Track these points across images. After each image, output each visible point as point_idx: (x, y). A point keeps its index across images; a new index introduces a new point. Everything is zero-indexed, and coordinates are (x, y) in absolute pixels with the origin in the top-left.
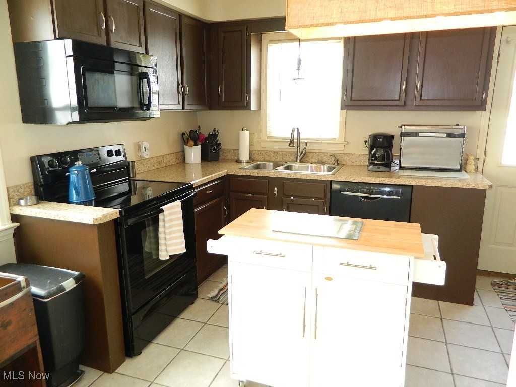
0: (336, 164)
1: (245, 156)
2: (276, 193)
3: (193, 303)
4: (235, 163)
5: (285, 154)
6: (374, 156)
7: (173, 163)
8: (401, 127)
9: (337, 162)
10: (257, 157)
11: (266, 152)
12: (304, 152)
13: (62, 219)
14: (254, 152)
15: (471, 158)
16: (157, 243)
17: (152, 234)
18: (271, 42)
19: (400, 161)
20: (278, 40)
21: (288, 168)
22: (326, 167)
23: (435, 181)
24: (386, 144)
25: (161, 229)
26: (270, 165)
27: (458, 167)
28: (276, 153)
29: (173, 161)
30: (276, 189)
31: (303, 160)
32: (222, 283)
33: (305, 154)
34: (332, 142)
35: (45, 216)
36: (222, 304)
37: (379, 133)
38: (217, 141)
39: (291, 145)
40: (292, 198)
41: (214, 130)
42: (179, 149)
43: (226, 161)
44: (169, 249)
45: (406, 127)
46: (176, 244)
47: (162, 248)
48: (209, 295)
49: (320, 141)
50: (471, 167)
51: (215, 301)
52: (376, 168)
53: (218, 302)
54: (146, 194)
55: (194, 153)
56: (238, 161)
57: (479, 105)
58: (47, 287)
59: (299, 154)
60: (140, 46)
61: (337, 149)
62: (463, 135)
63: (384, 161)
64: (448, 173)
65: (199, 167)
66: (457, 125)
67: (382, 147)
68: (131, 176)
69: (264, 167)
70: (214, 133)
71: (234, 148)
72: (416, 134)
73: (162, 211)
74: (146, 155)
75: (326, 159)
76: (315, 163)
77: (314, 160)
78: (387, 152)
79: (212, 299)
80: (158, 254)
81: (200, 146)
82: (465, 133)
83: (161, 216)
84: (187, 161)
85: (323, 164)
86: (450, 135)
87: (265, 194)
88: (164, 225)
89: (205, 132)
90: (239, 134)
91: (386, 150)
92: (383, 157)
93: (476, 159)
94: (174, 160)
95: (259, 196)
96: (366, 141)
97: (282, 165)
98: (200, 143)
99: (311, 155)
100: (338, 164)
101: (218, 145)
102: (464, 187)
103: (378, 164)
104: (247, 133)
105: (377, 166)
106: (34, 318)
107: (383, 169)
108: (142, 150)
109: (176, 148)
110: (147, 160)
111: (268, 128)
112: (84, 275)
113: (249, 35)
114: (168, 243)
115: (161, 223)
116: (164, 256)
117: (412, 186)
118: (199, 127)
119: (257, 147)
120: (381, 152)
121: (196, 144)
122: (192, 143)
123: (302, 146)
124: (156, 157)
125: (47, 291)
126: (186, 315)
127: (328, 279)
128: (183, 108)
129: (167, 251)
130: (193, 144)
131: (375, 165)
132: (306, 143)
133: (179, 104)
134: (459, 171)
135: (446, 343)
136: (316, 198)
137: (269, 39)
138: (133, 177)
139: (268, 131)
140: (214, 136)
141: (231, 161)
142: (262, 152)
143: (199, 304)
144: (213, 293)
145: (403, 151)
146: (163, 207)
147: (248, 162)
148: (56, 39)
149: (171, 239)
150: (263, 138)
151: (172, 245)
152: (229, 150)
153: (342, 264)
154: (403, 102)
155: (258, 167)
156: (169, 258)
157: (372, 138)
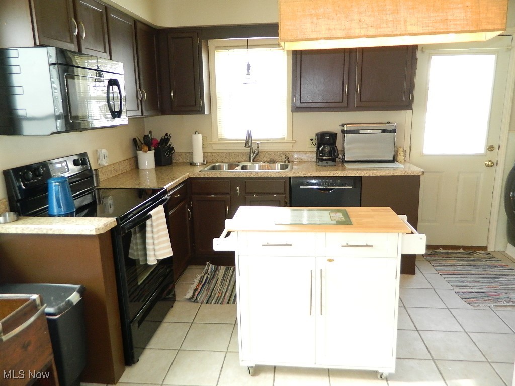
0: (287, 162)
1: (198, 158)
2: (238, 192)
3: (172, 307)
4: (189, 166)
5: (237, 154)
6: (322, 152)
7: (128, 170)
8: (343, 125)
9: (288, 159)
10: (210, 159)
11: (218, 154)
12: (256, 152)
13: (57, 233)
14: (206, 154)
15: (401, 150)
16: (145, 249)
17: (139, 241)
18: (219, 48)
19: (344, 156)
20: (224, 47)
21: (244, 168)
22: (278, 165)
23: (380, 171)
24: (332, 142)
25: (149, 235)
26: (225, 166)
27: (392, 159)
28: (228, 154)
29: (128, 168)
30: (238, 188)
31: (255, 160)
32: (193, 284)
33: (257, 154)
34: (281, 141)
35: (35, 232)
36: (201, 303)
37: (326, 132)
38: (171, 145)
39: (247, 146)
40: (255, 195)
41: (167, 134)
42: (131, 156)
43: (178, 164)
44: (158, 253)
45: (347, 125)
46: (164, 248)
47: (150, 253)
48: (186, 297)
49: (271, 141)
50: (401, 158)
51: (194, 301)
52: (324, 163)
53: (197, 302)
54: (107, 203)
55: (148, 159)
56: (192, 164)
57: (408, 105)
58: (54, 303)
59: (252, 155)
60: (105, 52)
61: (287, 148)
62: (394, 131)
63: (331, 156)
64: (385, 164)
65: (154, 172)
66: (389, 123)
67: (328, 145)
68: (95, 185)
69: (220, 168)
70: (166, 137)
71: (186, 152)
72: (356, 131)
73: (150, 216)
74: (105, 163)
75: (276, 158)
76: (267, 162)
77: (265, 160)
78: (334, 149)
79: (190, 299)
80: (146, 260)
81: (153, 152)
82: (396, 129)
83: (148, 222)
84: (141, 166)
85: (274, 162)
86: (384, 131)
87: (227, 194)
88: (152, 230)
89: (158, 136)
90: (192, 137)
91: (332, 146)
92: (330, 153)
93: (404, 151)
94: (128, 166)
95: (222, 196)
96: (312, 140)
97: (239, 166)
98: (153, 148)
99: (262, 155)
100: (289, 162)
101: (171, 149)
102: (403, 175)
103: (326, 160)
104: (200, 136)
105: (326, 162)
106: (48, 336)
107: (331, 163)
108: (101, 158)
109: (130, 155)
110: (106, 168)
111: (219, 131)
112: (85, 288)
113: (200, 42)
114: (157, 248)
115: (148, 229)
116: (152, 261)
117: (361, 177)
118: (150, 132)
119: (209, 150)
120: (327, 149)
121: (150, 150)
122: (146, 148)
123: (255, 147)
124: (113, 164)
125: (57, 307)
126: (169, 318)
127: (331, 260)
128: (142, 115)
129: (155, 255)
130: (148, 149)
131: (322, 160)
132: (258, 144)
133: (138, 109)
134: (393, 161)
135: (405, 307)
136: (277, 194)
137: (217, 46)
138: (98, 186)
139: (219, 133)
140: (166, 139)
141: (184, 164)
142: (214, 154)
143: (178, 307)
144: (189, 294)
145: (346, 147)
146: (151, 213)
147: (202, 165)
148: (36, 46)
149: (159, 244)
150: (215, 140)
151: (160, 249)
152: (180, 154)
153: (343, 246)
154: (346, 103)
155: (213, 168)
156: (157, 262)
157: (319, 136)
